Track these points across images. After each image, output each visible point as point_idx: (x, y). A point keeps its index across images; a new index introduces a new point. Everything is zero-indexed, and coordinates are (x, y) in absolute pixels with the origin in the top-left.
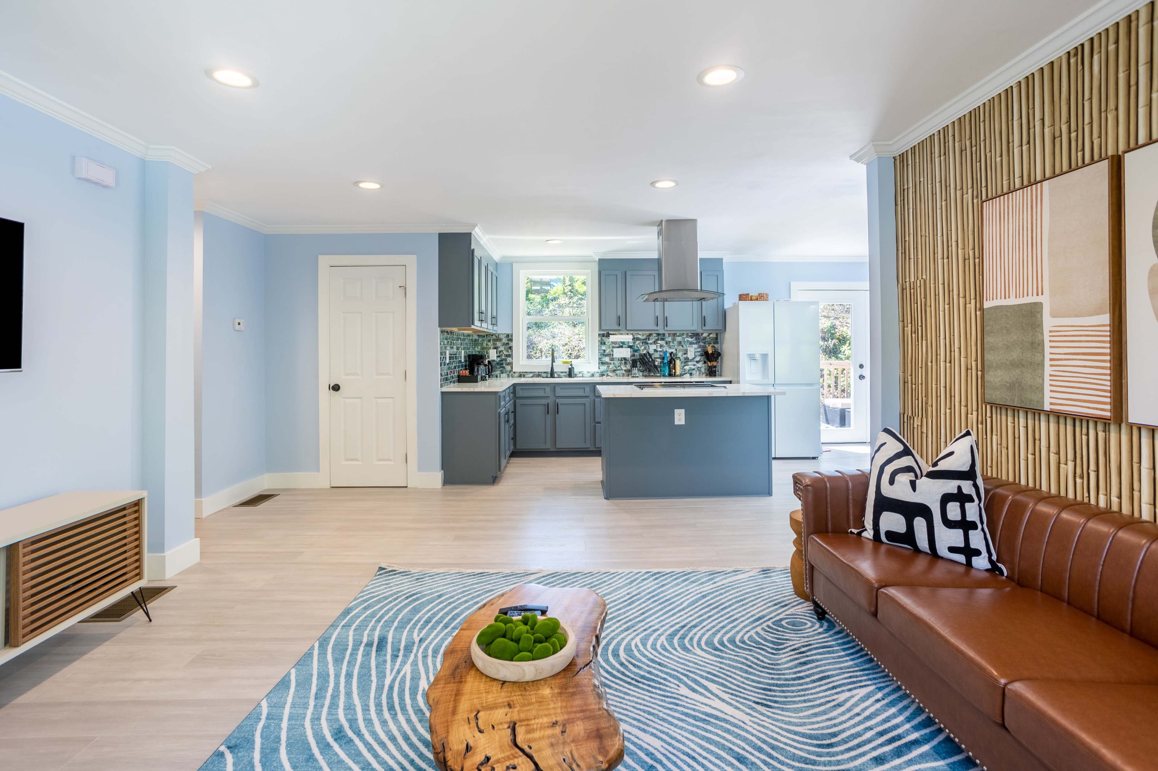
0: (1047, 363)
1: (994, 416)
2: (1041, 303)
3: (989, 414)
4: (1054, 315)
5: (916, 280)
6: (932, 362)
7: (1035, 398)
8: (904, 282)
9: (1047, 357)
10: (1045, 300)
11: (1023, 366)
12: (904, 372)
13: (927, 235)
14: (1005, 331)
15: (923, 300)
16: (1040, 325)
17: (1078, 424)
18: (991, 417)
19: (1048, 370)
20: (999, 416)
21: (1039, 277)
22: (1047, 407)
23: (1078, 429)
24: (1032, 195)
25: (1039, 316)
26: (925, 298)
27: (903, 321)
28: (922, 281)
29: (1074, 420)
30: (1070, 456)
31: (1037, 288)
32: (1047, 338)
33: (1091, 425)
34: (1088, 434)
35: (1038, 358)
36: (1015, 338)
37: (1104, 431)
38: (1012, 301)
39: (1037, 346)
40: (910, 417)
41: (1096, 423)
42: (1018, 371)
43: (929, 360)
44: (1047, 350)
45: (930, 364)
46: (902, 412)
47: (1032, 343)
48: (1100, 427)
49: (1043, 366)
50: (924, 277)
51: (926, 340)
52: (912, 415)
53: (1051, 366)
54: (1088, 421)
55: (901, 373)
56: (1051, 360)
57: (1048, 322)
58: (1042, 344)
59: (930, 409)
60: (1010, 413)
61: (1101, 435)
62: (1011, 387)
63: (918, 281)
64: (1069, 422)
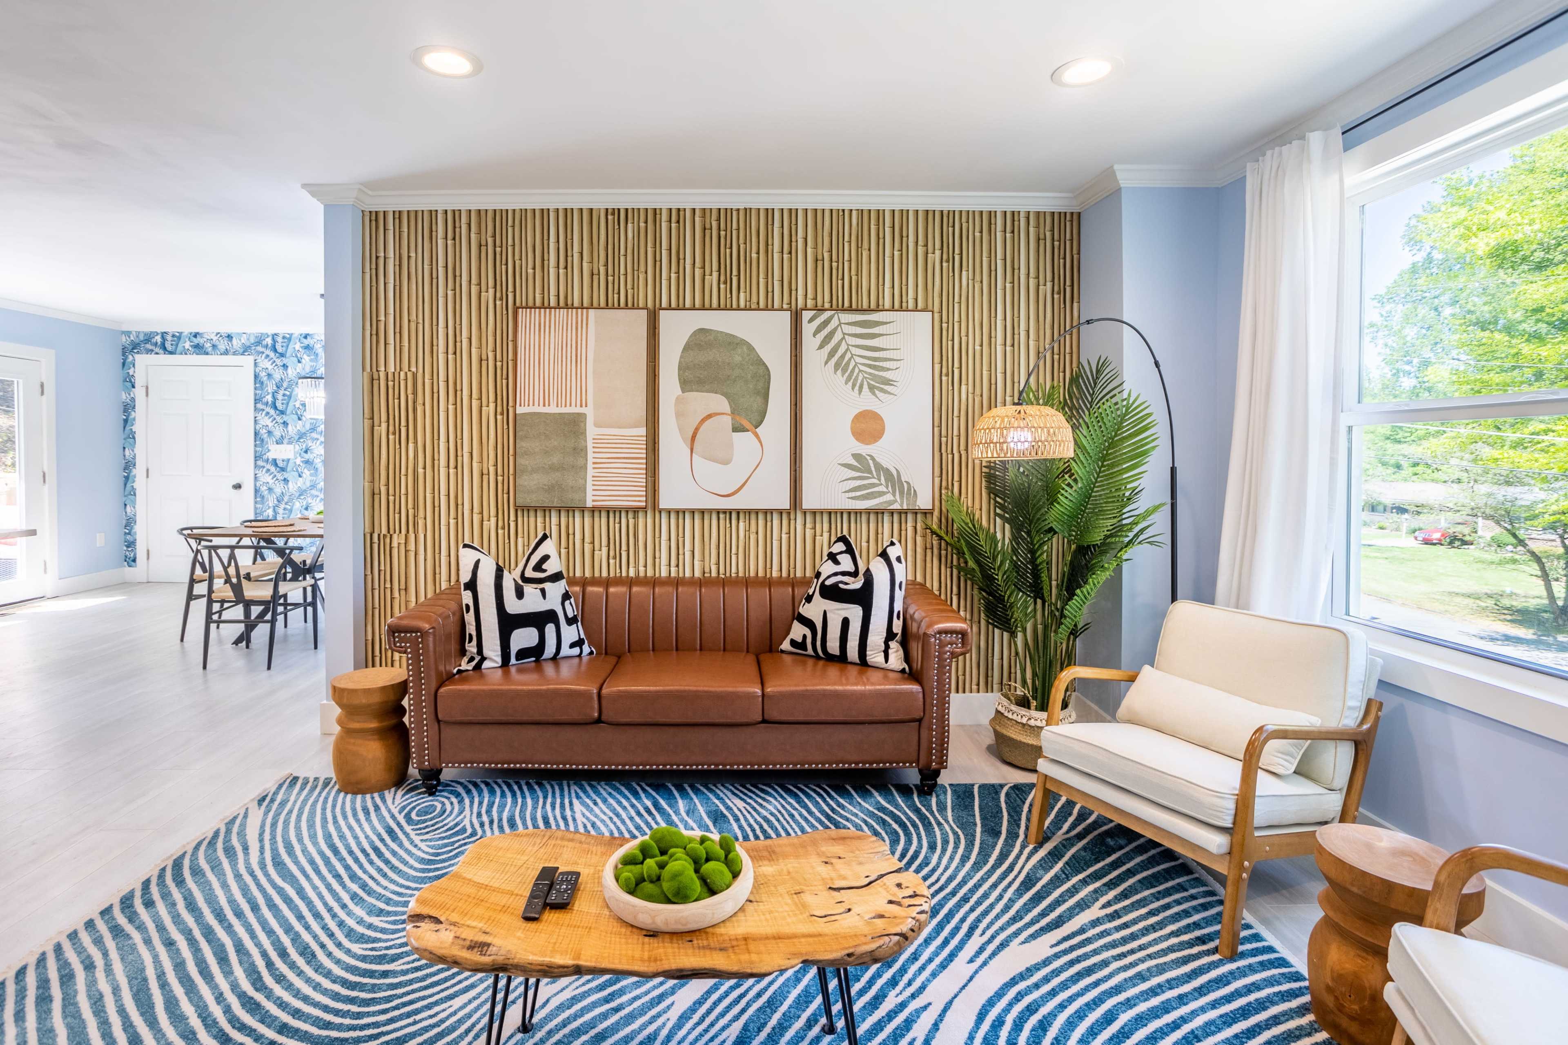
0: (590, 466)
1: (520, 519)
2: (585, 414)
3: (512, 518)
4: (597, 425)
5: (398, 370)
6: (425, 468)
7: (577, 497)
8: (374, 370)
9: (590, 460)
10: (589, 412)
11: (564, 469)
12: (373, 481)
13: (421, 321)
14: (543, 437)
15: (410, 397)
16: (584, 433)
17: (611, 515)
18: (516, 521)
19: (590, 472)
20: (526, 519)
21: (583, 391)
22: (589, 504)
23: (611, 519)
24: (577, 318)
25: (582, 425)
26: (415, 393)
27: (372, 418)
28: (410, 375)
29: (608, 512)
30: (604, 542)
31: (581, 400)
32: (590, 444)
33: (623, 515)
34: (620, 523)
35: (580, 462)
36: (556, 443)
37: (634, 518)
38: (553, 409)
39: (580, 451)
40: (385, 536)
41: (627, 512)
42: (558, 474)
43: (421, 465)
44: (590, 455)
45: (421, 471)
46: (368, 530)
47: (574, 449)
48: (631, 515)
49: (586, 469)
50: (413, 369)
51: (416, 442)
52: (389, 532)
53: (594, 468)
54: (620, 512)
55: (366, 484)
56: (594, 463)
57: (592, 431)
58: (585, 450)
59: (421, 522)
60: (540, 514)
61: (631, 521)
62: (550, 489)
63: (402, 374)
64: (604, 514)
